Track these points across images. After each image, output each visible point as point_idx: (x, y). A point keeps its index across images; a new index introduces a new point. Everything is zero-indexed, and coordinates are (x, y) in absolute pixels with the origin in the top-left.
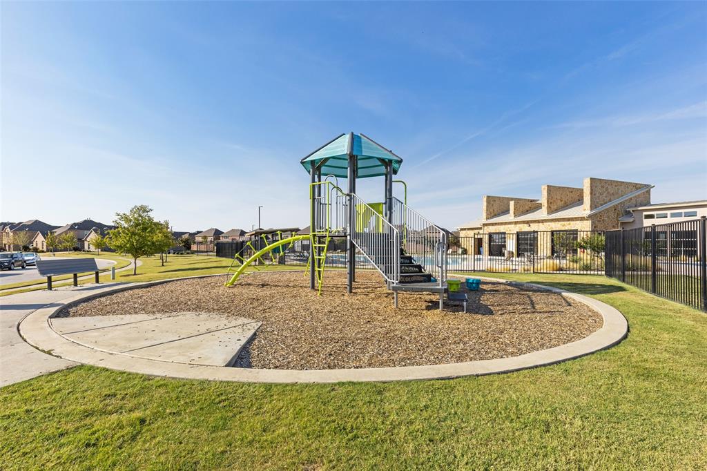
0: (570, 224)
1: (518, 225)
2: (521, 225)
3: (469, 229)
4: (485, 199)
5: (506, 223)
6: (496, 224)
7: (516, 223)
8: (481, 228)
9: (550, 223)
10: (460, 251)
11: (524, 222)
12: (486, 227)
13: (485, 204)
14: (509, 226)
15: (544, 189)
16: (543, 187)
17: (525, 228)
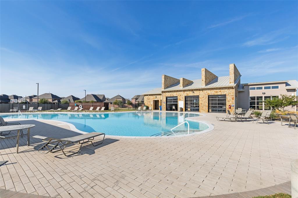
0: (220, 91)
1: (186, 92)
2: (188, 92)
3: (150, 95)
4: (163, 77)
5: (177, 91)
6: (171, 91)
7: (184, 91)
8: (160, 95)
9: (207, 91)
10: (145, 108)
11: (189, 90)
12: (164, 94)
13: (163, 79)
14: (180, 93)
15: (203, 70)
16: (202, 69)
17: (191, 94)
